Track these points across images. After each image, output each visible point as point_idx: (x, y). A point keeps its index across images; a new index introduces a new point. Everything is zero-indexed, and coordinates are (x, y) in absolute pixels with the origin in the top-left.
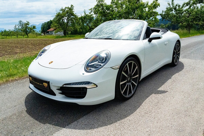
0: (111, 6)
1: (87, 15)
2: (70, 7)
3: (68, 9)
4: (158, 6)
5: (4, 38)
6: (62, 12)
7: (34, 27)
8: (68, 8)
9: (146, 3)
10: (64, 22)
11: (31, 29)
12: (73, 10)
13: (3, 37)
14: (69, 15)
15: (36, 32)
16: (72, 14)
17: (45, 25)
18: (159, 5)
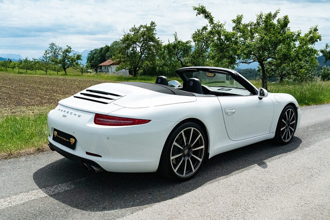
0: (233, 35)
1: (179, 42)
2: (149, 25)
3: (145, 29)
4: (318, 40)
5: (22, 73)
6: (133, 33)
7: (79, 57)
8: (146, 27)
9: (297, 33)
10: (135, 53)
11: (73, 60)
12: (155, 32)
13: (21, 70)
14: (146, 40)
15: (81, 66)
16: (152, 39)
17: (95, 53)
18: (319, 38)
